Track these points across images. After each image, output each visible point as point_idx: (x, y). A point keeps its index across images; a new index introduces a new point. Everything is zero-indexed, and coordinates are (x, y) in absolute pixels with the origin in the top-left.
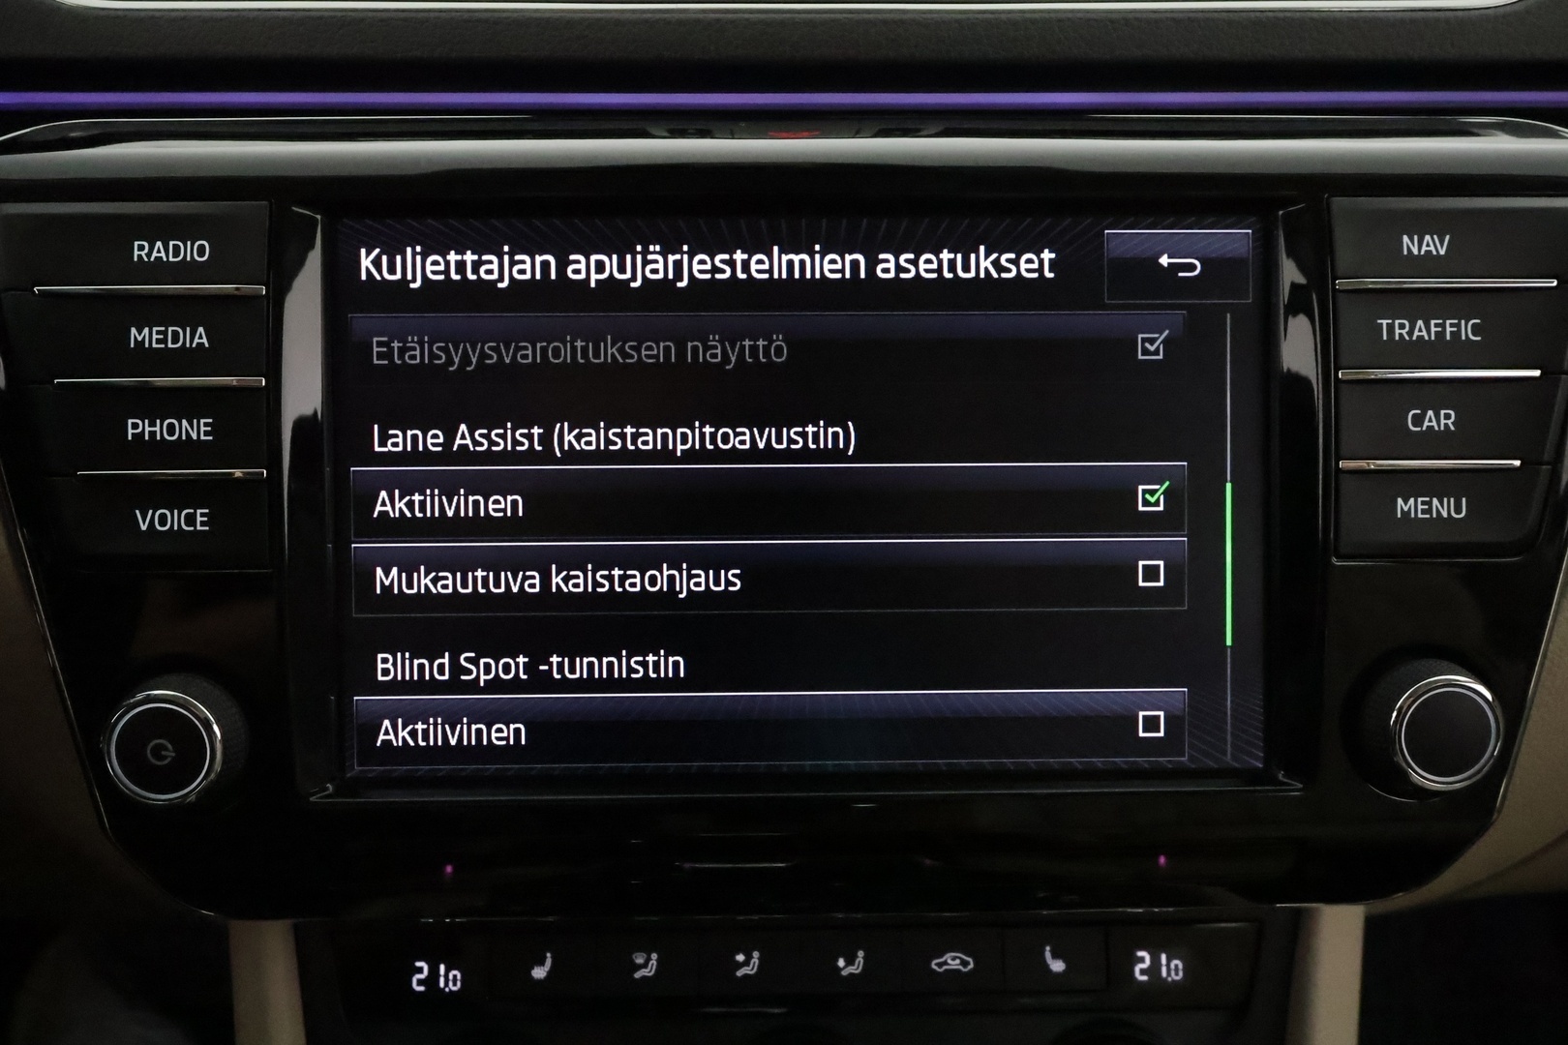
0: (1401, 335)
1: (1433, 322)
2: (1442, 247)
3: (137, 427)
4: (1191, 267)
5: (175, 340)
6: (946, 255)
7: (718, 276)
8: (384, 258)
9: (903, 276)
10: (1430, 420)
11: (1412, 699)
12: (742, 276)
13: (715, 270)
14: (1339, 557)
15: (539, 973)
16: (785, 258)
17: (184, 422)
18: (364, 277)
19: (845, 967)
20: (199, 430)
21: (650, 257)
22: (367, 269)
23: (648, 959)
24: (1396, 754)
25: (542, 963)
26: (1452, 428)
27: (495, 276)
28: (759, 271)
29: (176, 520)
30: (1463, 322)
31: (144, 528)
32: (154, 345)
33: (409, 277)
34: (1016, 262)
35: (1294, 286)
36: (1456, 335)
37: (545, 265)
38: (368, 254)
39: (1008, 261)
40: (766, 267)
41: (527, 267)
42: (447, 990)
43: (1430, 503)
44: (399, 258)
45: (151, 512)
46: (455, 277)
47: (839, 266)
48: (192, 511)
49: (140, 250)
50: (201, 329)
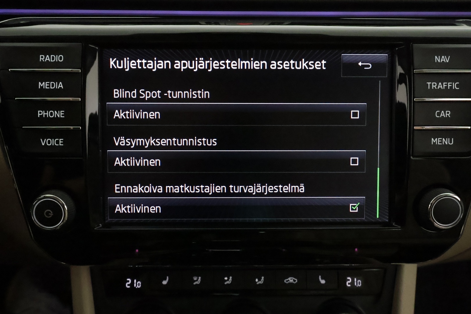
0: (434, 87)
1: (444, 83)
2: (447, 60)
3: (41, 113)
4: (368, 66)
5: (53, 86)
6: (292, 62)
7: (221, 68)
8: (118, 61)
9: (278, 68)
10: (443, 114)
11: (435, 201)
12: (228, 68)
13: (220, 66)
14: (413, 156)
15: (165, 282)
16: (242, 62)
17: (56, 112)
18: (111, 67)
19: (258, 282)
20: (60, 114)
21: (200, 62)
22: (112, 65)
23: (198, 279)
24: (430, 217)
25: (166, 279)
26: (449, 117)
27: (152, 67)
28: (234, 66)
29: (53, 142)
30: (453, 83)
31: (43, 144)
32: (46, 88)
33: (125, 67)
34: (314, 64)
35: (401, 74)
36: (451, 87)
37: (167, 64)
38: (112, 60)
39: (311, 64)
40: (236, 65)
41: (162, 65)
42: (136, 287)
43: (442, 140)
44: (122, 61)
45: (45, 139)
46: (140, 67)
47: (259, 65)
48: (58, 139)
49: (42, 58)
50: (61, 83)
